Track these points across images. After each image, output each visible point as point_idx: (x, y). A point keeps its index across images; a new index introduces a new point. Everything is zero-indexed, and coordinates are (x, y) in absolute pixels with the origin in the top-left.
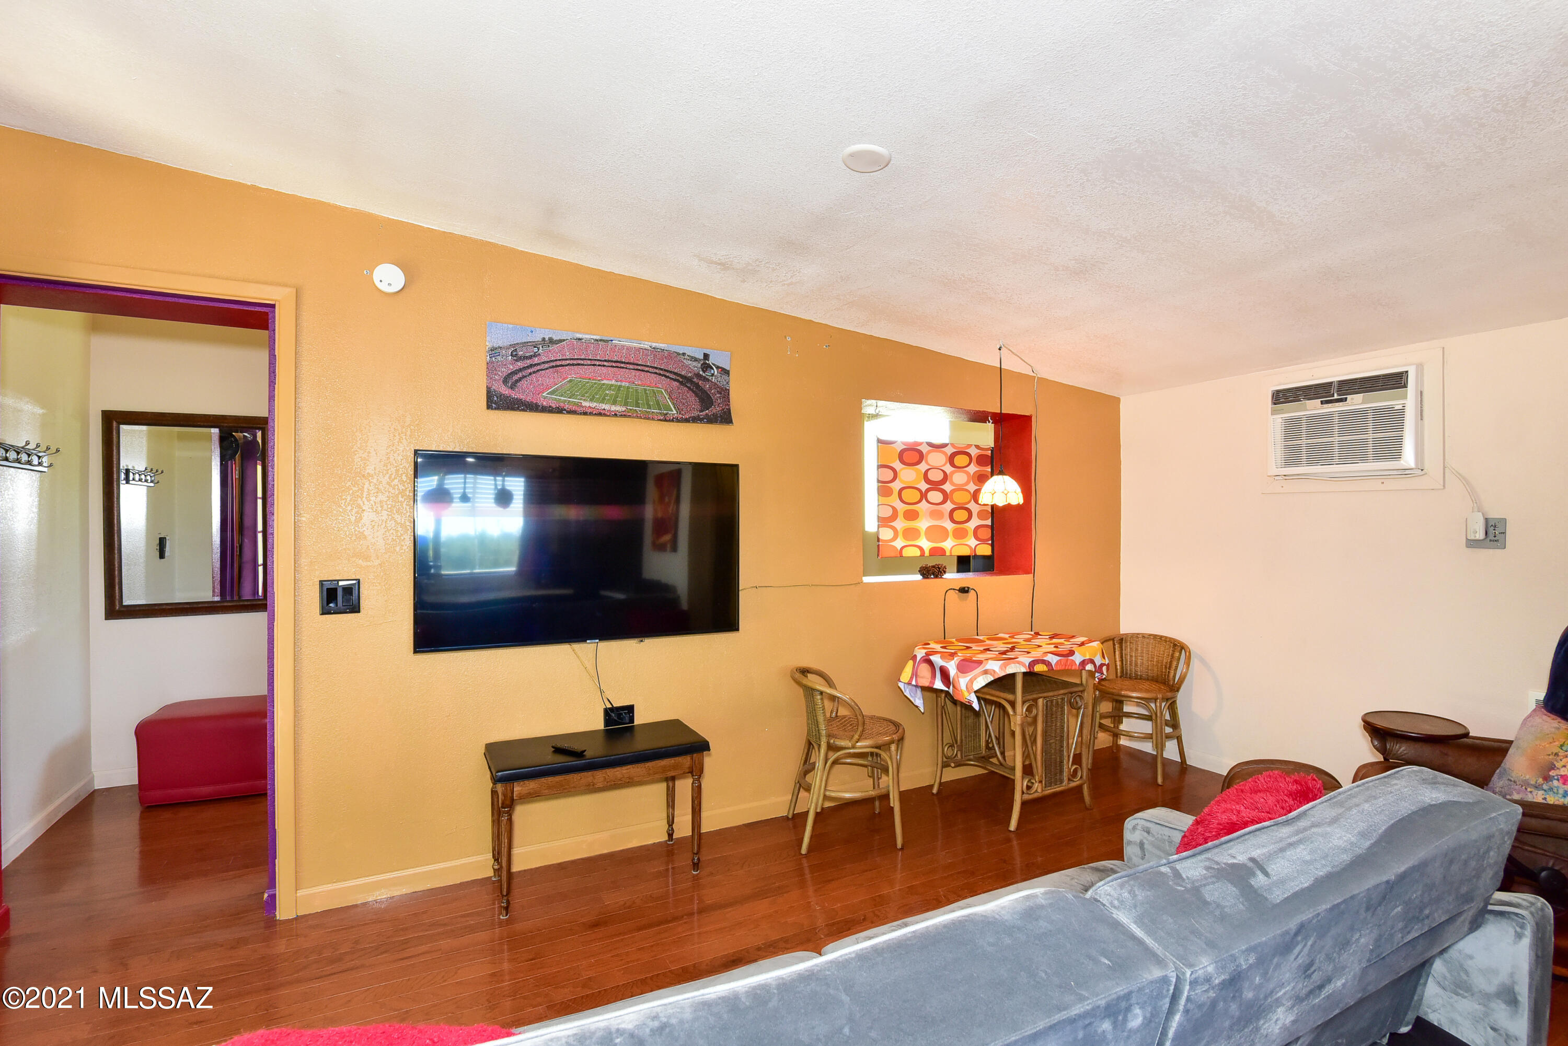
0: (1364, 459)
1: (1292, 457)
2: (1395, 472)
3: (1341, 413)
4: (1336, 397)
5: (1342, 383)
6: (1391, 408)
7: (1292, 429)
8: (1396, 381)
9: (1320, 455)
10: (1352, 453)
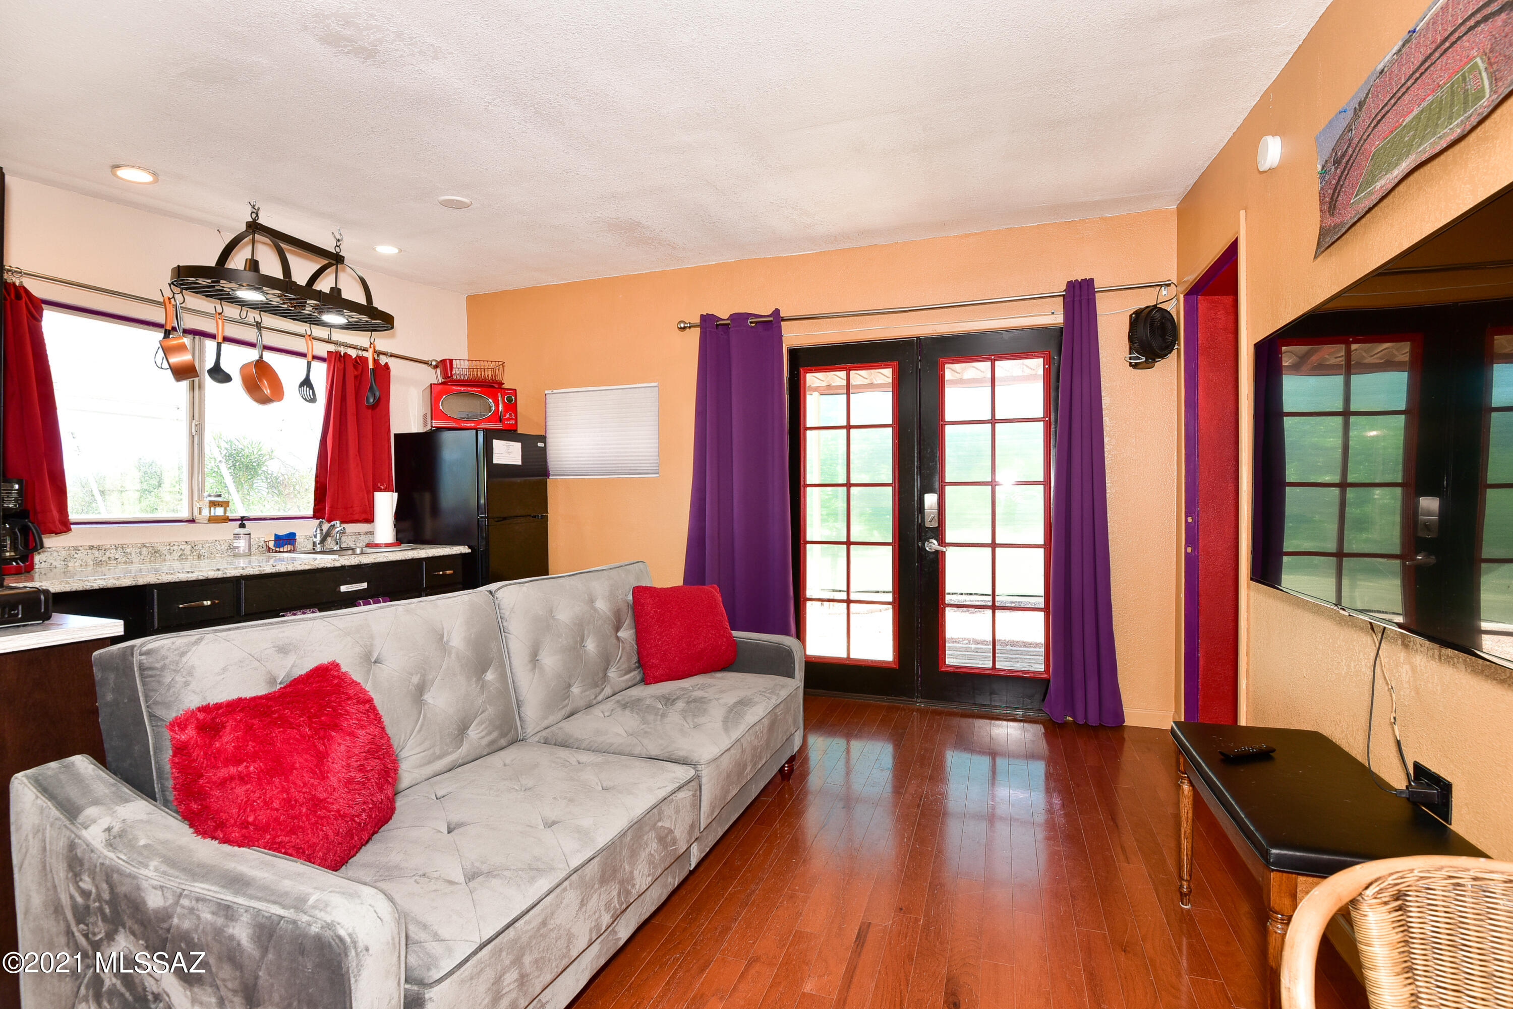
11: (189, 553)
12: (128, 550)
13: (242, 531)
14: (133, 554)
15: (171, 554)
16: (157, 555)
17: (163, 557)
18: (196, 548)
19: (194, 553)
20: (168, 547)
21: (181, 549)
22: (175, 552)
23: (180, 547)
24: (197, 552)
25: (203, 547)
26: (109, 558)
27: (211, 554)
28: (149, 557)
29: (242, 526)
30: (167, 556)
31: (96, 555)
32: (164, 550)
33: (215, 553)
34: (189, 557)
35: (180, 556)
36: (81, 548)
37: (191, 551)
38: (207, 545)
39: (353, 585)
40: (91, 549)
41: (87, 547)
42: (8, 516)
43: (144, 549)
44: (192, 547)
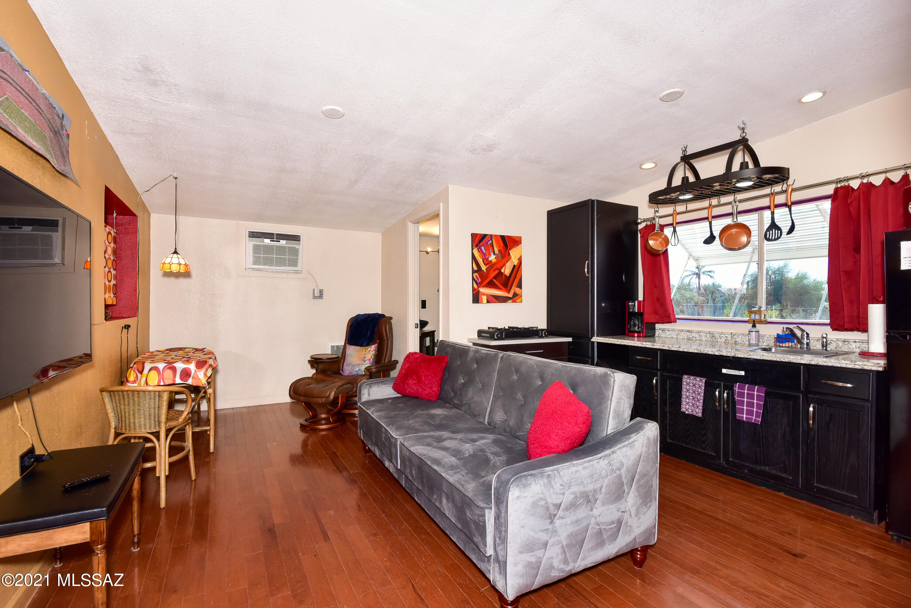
0: (285, 266)
1: (256, 261)
2: (293, 271)
3: (277, 246)
4: (275, 240)
5: (277, 234)
6: (295, 248)
7: (256, 249)
8: (296, 238)
9: (268, 262)
10: (280, 263)
11: (730, 339)
12: (701, 334)
13: (754, 330)
14: (703, 336)
15: (721, 338)
16: (714, 338)
17: (717, 340)
18: (734, 337)
19: (733, 340)
20: (719, 335)
25: (738, 337)
26: (693, 337)
27: (743, 342)
29: (754, 326)
31: (688, 335)
32: (717, 336)
33: (745, 342)
34: (730, 342)
35: (725, 340)
36: (684, 331)
37: (731, 338)
38: (741, 336)
39: (733, 370)
40: (687, 331)
41: (686, 331)
42: (633, 315)
43: (708, 334)
44: (732, 336)
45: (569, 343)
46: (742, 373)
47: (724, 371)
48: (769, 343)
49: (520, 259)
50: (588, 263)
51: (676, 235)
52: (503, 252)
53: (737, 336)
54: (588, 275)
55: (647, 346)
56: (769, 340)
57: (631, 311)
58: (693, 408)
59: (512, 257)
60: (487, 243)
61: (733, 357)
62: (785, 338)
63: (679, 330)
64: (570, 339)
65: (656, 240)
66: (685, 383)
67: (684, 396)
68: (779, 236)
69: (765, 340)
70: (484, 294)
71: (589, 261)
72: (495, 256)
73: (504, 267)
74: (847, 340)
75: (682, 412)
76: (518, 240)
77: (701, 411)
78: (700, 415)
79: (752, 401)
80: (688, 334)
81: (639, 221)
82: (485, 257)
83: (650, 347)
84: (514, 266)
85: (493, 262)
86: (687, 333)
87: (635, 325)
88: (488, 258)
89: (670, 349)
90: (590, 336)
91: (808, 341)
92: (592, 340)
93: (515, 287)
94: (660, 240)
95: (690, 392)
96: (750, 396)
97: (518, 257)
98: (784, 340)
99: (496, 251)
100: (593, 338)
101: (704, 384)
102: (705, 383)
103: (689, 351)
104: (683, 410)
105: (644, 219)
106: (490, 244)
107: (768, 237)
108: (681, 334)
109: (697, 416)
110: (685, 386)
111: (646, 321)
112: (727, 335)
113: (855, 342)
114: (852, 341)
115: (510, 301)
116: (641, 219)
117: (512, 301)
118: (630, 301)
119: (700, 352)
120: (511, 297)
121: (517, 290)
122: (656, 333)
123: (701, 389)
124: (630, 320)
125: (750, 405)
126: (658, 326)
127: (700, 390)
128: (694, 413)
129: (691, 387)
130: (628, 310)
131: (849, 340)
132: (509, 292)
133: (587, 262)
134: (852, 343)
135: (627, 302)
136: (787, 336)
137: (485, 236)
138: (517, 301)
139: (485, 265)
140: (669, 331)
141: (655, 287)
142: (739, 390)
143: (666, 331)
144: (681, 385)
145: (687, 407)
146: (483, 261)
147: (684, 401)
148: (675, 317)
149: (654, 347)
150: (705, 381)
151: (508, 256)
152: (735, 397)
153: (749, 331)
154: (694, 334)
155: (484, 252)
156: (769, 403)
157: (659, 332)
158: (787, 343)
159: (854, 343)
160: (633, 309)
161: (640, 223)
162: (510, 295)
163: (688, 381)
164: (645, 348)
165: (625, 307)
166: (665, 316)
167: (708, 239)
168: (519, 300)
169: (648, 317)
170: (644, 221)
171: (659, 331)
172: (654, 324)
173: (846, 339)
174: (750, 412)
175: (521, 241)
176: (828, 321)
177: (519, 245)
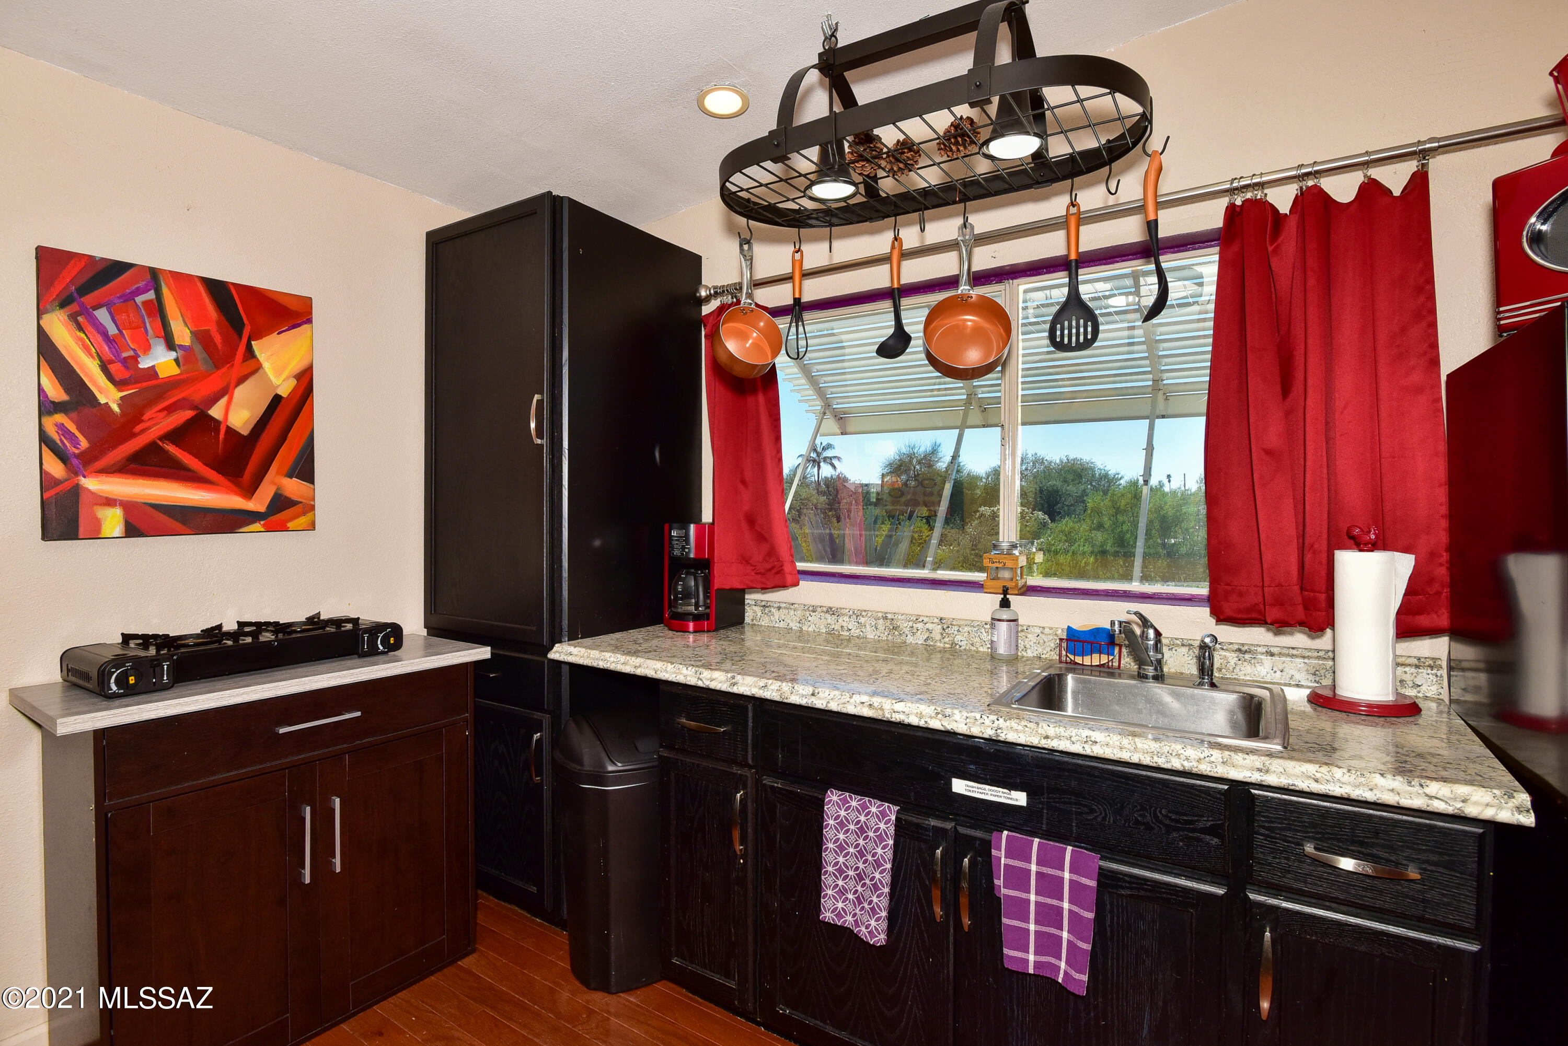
11: (938, 637)
12: (862, 620)
13: (1005, 613)
14: (868, 626)
16: (896, 633)
17: (903, 637)
18: (949, 631)
19: (946, 640)
20: (910, 624)
21: (928, 629)
22: (919, 632)
23: (928, 626)
24: (951, 639)
25: (958, 631)
26: (842, 627)
27: (972, 645)
28: (886, 634)
29: (1006, 602)
30: (909, 636)
31: (829, 621)
32: (905, 626)
33: (978, 645)
34: (938, 644)
35: (925, 640)
36: (819, 609)
37: (942, 634)
38: (966, 629)
39: (987, 787)
40: (827, 612)
41: (825, 609)
42: (683, 565)
43: (881, 622)
44: (944, 629)
45: (478, 665)
46: (1020, 798)
47: (959, 786)
48: (1040, 650)
49: (305, 380)
50: (540, 402)
51: (801, 329)
52: (218, 339)
53: (956, 628)
54: (539, 441)
55: (713, 685)
56: (1041, 641)
57: (677, 552)
58: (857, 911)
59: (267, 366)
60: (129, 298)
61: (989, 740)
62: (1092, 643)
63: (806, 608)
64: (483, 653)
65: (743, 336)
66: (831, 822)
67: (830, 869)
68: (1089, 337)
69: (1031, 643)
70: (109, 502)
71: (542, 394)
72: (173, 355)
73: (223, 401)
74: (1246, 648)
75: (824, 922)
76: (293, 306)
77: (884, 925)
78: (880, 939)
79: (1055, 902)
80: (830, 619)
81: (703, 293)
82: (117, 354)
83: (724, 687)
84: (277, 399)
85: (163, 374)
86: (828, 616)
87: (687, 595)
88: (135, 359)
89: (785, 701)
90: (546, 641)
91: (1159, 656)
92: (552, 655)
93: (278, 473)
94: (755, 335)
95: (847, 854)
96: (1050, 886)
97: (296, 365)
98: (1088, 647)
99: (182, 334)
100: (557, 647)
101: (892, 829)
102: (896, 826)
103: (844, 711)
104: (827, 916)
105: (715, 287)
106: (146, 303)
107: (1058, 340)
108: (810, 618)
109: (873, 946)
110: (832, 834)
111: (718, 583)
112: (930, 626)
113: (1272, 655)
114: (1260, 649)
115: (257, 526)
116: (706, 287)
117: (264, 526)
118: (675, 525)
119: (880, 718)
120: (262, 509)
121: (293, 487)
122: (746, 614)
123: (884, 848)
124: (674, 576)
125: (1049, 916)
126: (750, 598)
127: (879, 851)
128: (863, 932)
129: (853, 837)
130: (670, 552)
131: (1253, 648)
132: (249, 491)
133: (537, 397)
134: (1263, 657)
135: (666, 526)
136: (1095, 637)
137: (117, 268)
138: (290, 525)
139: (119, 384)
140: (779, 608)
141: (743, 482)
142: (1011, 862)
143: (772, 609)
144: (821, 828)
145: (840, 905)
146: (104, 368)
147: (829, 881)
148: (795, 566)
149: (735, 690)
150: (897, 818)
151: (245, 359)
152: (996, 882)
153: (993, 619)
154: (844, 621)
155: (112, 330)
156: (1111, 911)
157: (755, 612)
158: (1096, 657)
159: (1269, 658)
160: (683, 548)
161: (708, 299)
162: (257, 504)
163: (843, 813)
164: (708, 690)
165: (660, 542)
166: (770, 570)
167: (891, 342)
168: (303, 521)
169: (725, 577)
170: (716, 294)
171: (754, 607)
172: (742, 592)
173: (1243, 645)
174: (1049, 945)
175: (311, 313)
176: (1203, 590)
177: (299, 325)
